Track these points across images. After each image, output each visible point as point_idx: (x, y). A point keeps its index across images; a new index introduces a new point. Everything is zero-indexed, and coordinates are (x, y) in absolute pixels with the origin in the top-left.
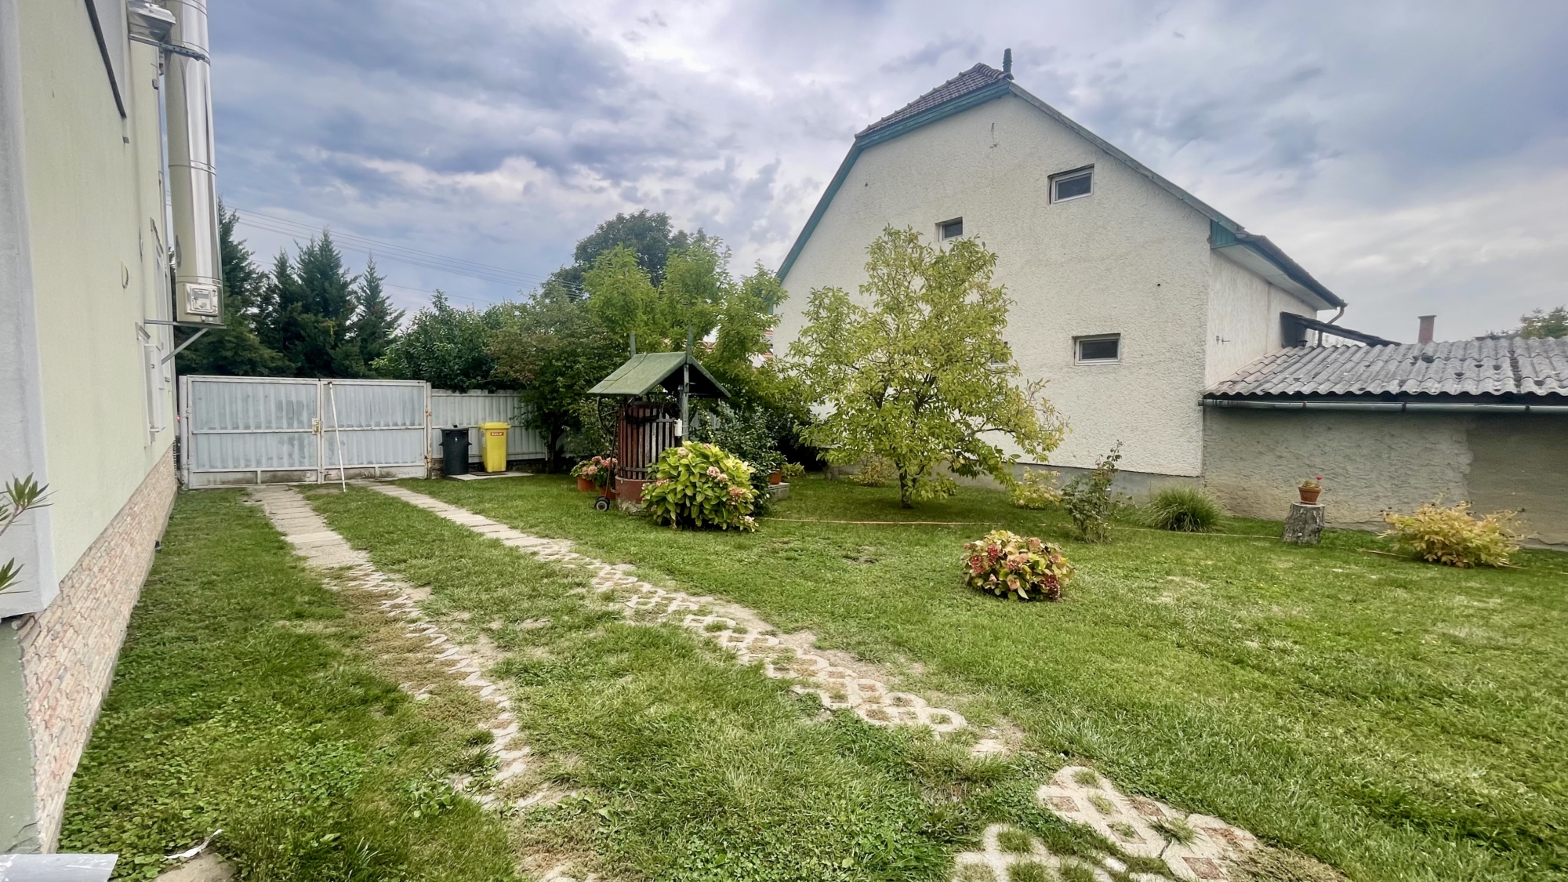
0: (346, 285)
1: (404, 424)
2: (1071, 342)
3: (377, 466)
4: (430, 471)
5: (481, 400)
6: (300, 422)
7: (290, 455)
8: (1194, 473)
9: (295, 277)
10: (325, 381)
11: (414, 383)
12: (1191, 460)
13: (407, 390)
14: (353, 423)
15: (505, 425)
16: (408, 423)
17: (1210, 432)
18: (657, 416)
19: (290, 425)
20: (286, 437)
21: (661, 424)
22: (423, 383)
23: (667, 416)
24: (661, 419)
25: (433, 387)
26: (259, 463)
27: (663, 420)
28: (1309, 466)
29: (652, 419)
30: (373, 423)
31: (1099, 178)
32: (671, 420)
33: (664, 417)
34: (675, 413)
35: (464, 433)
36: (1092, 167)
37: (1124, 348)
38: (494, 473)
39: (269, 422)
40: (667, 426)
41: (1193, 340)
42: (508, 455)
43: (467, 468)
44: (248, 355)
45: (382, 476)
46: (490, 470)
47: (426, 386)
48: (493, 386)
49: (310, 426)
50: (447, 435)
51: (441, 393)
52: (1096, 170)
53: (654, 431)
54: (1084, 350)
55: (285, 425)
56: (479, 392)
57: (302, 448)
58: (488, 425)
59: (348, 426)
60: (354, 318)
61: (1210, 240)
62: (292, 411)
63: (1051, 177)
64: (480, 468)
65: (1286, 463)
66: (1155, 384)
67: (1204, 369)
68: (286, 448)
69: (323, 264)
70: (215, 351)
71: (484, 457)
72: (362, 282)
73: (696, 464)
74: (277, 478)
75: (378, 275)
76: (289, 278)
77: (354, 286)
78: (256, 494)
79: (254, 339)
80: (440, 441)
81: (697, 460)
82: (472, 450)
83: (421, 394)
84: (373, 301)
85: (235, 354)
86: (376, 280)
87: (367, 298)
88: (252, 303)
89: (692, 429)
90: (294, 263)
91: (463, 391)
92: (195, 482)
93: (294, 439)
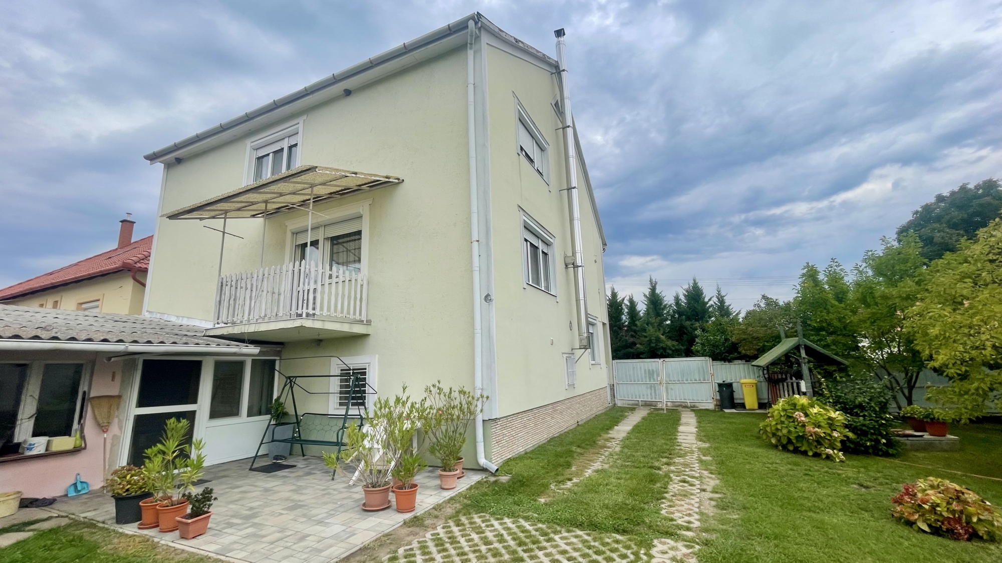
0: (706, 303)
1: (700, 380)
3: (688, 401)
4: (716, 405)
5: (741, 366)
6: (654, 379)
7: (651, 394)
9: (683, 304)
10: (662, 360)
11: (703, 358)
13: (700, 362)
14: (676, 379)
15: (755, 381)
16: (702, 379)
18: (786, 379)
19: (650, 381)
20: (649, 386)
21: (790, 384)
22: (707, 358)
23: (794, 378)
24: (789, 380)
25: (713, 360)
26: (640, 397)
27: (791, 381)
29: (783, 380)
30: (685, 380)
32: (797, 381)
33: (792, 379)
34: (799, 376)
35: (730, 386)
38: (750, 410)
39: (642, 379)
40: (795, 385)
42: (758, 399)
43: (733, 405)
45: (691, 407)
46: (747, 407)
47: (708, 360)
48: (747, 358)
49: (658, 381)
50: (720, 385)
51: (718, 363)
53: (786, 388)
55: (648, 380)
56: (740, 362)
57: (655, 390)
58: (743, 381)
59: (674, 381)
62: (651, 374)
64: (743, 406)
68: (649, 391)
69: (695, 295)
70: (649, 344)
71: (743, 399)
72: (715, 299)
73: (784, 410)
74: (647, 404)
75: (723, 294)
76: (681, 305)
77: (711, 303)
78: (637, 410)
79: (663, 337)
80: (717, 389)
81: (787, 407)
82: (736, 395)
83: (706, 364)
84: (723, 309)
85: (657, 345)
86: (722, 297)
87: (719, 307)
88: (666, 319)
89: (813, 388)
90: (682, 298)
91: (730, 361)
92: (619, 404)
93: (652, 387)
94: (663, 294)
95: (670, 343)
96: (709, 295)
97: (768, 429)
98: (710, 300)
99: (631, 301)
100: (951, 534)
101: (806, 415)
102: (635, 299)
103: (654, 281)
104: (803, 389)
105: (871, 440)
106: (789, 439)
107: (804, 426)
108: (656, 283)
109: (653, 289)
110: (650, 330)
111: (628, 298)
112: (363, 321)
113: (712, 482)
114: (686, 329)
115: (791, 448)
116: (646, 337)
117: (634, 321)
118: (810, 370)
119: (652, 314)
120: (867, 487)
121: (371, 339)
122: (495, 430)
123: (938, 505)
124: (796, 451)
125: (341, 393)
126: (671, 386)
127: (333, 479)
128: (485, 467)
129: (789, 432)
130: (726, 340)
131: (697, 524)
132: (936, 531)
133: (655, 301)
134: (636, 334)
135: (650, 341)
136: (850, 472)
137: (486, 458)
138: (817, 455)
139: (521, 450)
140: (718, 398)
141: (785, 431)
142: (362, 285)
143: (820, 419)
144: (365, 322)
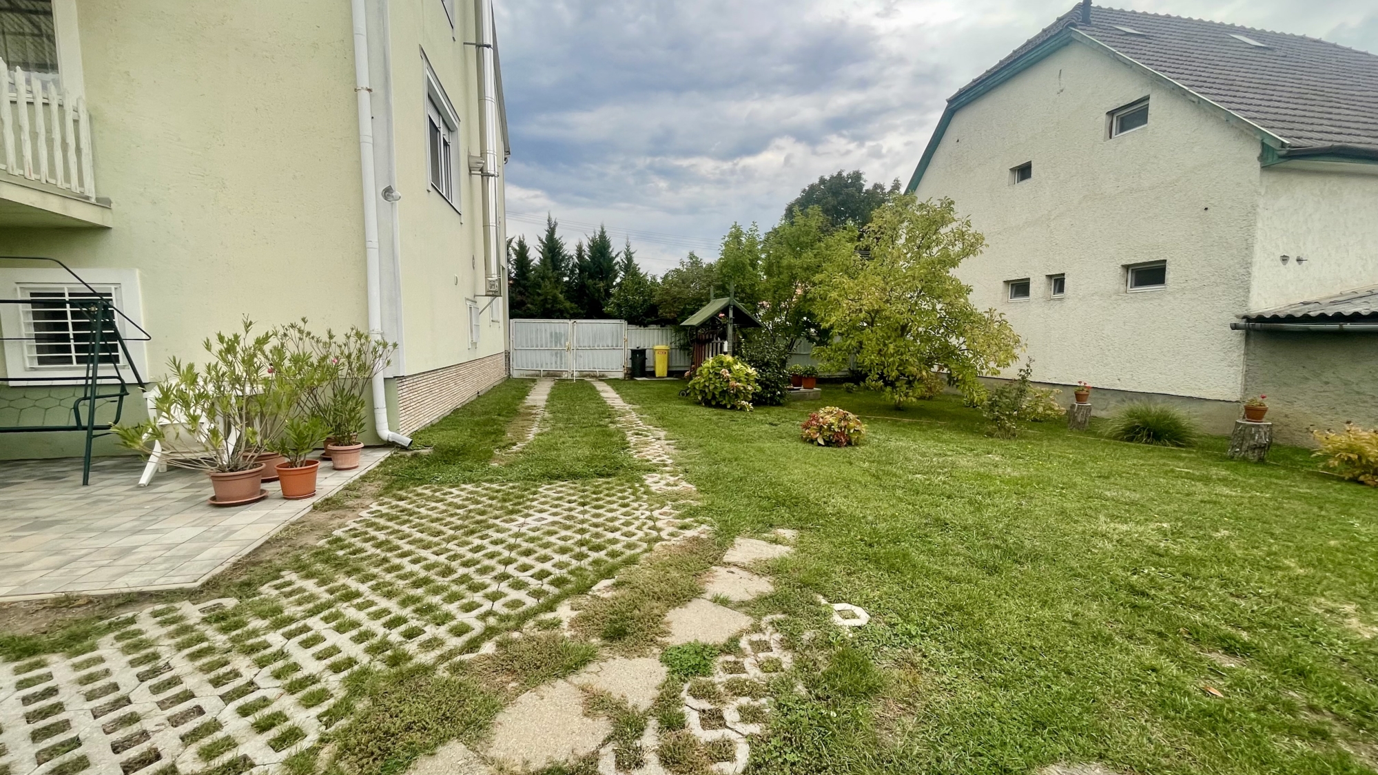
0: (613, 259)
1: (612, 346)
2: (1120, 271)
3: (597, 370)
4: (626, 373)
6: (561, 344)
7: (556, 362)
8: (1234, 398)
9: (586, 257)
10: (572, 321)
11: (618, 321)
12: (1231, 385)
13: (614, 325)
14: (586, 345)
15: (667, 348)
16: (614, 345)
17: (1252, 357)
18: (712, 339)
19: (556, 346)
20: (554, 352)
21: (716, 344)
22: (623, 321)
23: (718, 339)
24: (714, 341)
26: (540, 366)
27: (716, 341)
28: (1358, 393)
29: (710, 341)
30: (596, 346)
31: (1156, 108)
32: (721, 341)
34: (724, 337)
35: (643, 352)
36: (1147, 98)
37: (1169, 276)
38: (659, 377)
39: (546, 343)
40: (720, 345)
41: (1238, 263)
42: (669, 367)
43: (644, 374)
44: (559, 306)
45: (600, 376)
46: (657, 375)
47: (625, 323)
48: (662, 323)
49: (565, 346)
50: (634, 352)
51: (634, 327)
52: (1151, 102)
53: (712, 347)
54: (1136, 278)
55: (554, 345)
56: (654, 326)
57: (561, 358)
58: (656, 347)
59: (584, 347)
60: (618, 280)
61: (1261, 158)
62: (557, 338)
63: (1111, 114)
64: (652, 374)
65: (1332, 389)
66: (1199, 308)
67: (1249, 292)
68: (554, 359)
69: (601, 247)
70: (544, 305)
71: (654, 367)
72: (623, 256)
73: (713, 367)
74: (550, 375)
75: (632, 250)
76: (583, 258)
77: (618, 259)
78: (538, 382)
79: (561, 297)
80: (630, 356)
81: (715, 365)
82: (647, 364)
83: (621, 328)
84: (629, 267)
85: (553, 306)
86: (631, 254)
87: (626, 265)
88: (565, 275)
89: (733, 347)
90: (586, 248)
91: (645, 326)
92: (515, 374)
93: (558, 354)
94: (563, 241)
95: (568, 304)
96: (617, 250)
97: (697, 387)
98: (617, 255)
99: (522, 245)
100: (838, 444)
101: (730, 371)
102: (528, 243)
103: (553, 220)
104: (726, 349)
105: (770, 392)
106: (714, 394)
107: (728, 381)
108: (556, 224)
109: (551, 232)
110: (546, 286)
111: (516, 240)
112: (88, 198)
113: (662, 434)
114: (588, 288)
115: (714, 403)
116: (539, 295)
117: (524, 274)
118: (734, 330)
119: (550, 266)
120: (776, 425)
121: (113, 237)
122: (403, 391)
123: (832, 424)
124: (719, 406)
125: (38, 338)
126: (581, 353)
127: (85, 483)
128: (390, 440)
129: (716, 388)
130: (645, 301)
131: (670, 461)
132: (828, 443)
133: (552, 248)
134: (527, 290)
135: (545, 301)
136: (759, 417)
137: (390, 429)
138: (733, 408)
139: (427, 421)
140: (630, 366)
141: (711, 387)
142: (76, 122)
143: (741, 374)
144: (93, 201)
